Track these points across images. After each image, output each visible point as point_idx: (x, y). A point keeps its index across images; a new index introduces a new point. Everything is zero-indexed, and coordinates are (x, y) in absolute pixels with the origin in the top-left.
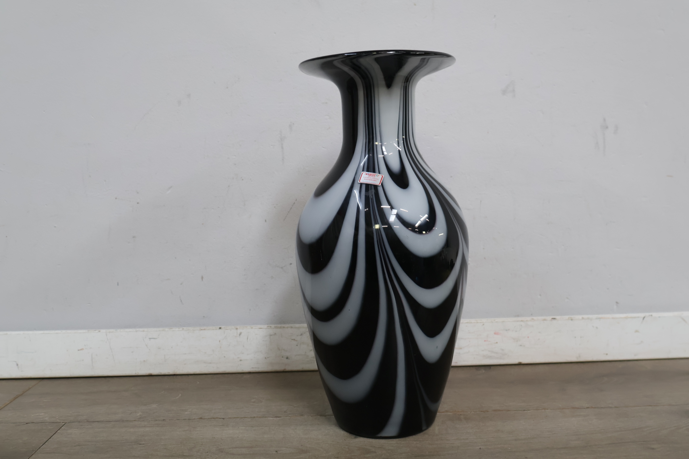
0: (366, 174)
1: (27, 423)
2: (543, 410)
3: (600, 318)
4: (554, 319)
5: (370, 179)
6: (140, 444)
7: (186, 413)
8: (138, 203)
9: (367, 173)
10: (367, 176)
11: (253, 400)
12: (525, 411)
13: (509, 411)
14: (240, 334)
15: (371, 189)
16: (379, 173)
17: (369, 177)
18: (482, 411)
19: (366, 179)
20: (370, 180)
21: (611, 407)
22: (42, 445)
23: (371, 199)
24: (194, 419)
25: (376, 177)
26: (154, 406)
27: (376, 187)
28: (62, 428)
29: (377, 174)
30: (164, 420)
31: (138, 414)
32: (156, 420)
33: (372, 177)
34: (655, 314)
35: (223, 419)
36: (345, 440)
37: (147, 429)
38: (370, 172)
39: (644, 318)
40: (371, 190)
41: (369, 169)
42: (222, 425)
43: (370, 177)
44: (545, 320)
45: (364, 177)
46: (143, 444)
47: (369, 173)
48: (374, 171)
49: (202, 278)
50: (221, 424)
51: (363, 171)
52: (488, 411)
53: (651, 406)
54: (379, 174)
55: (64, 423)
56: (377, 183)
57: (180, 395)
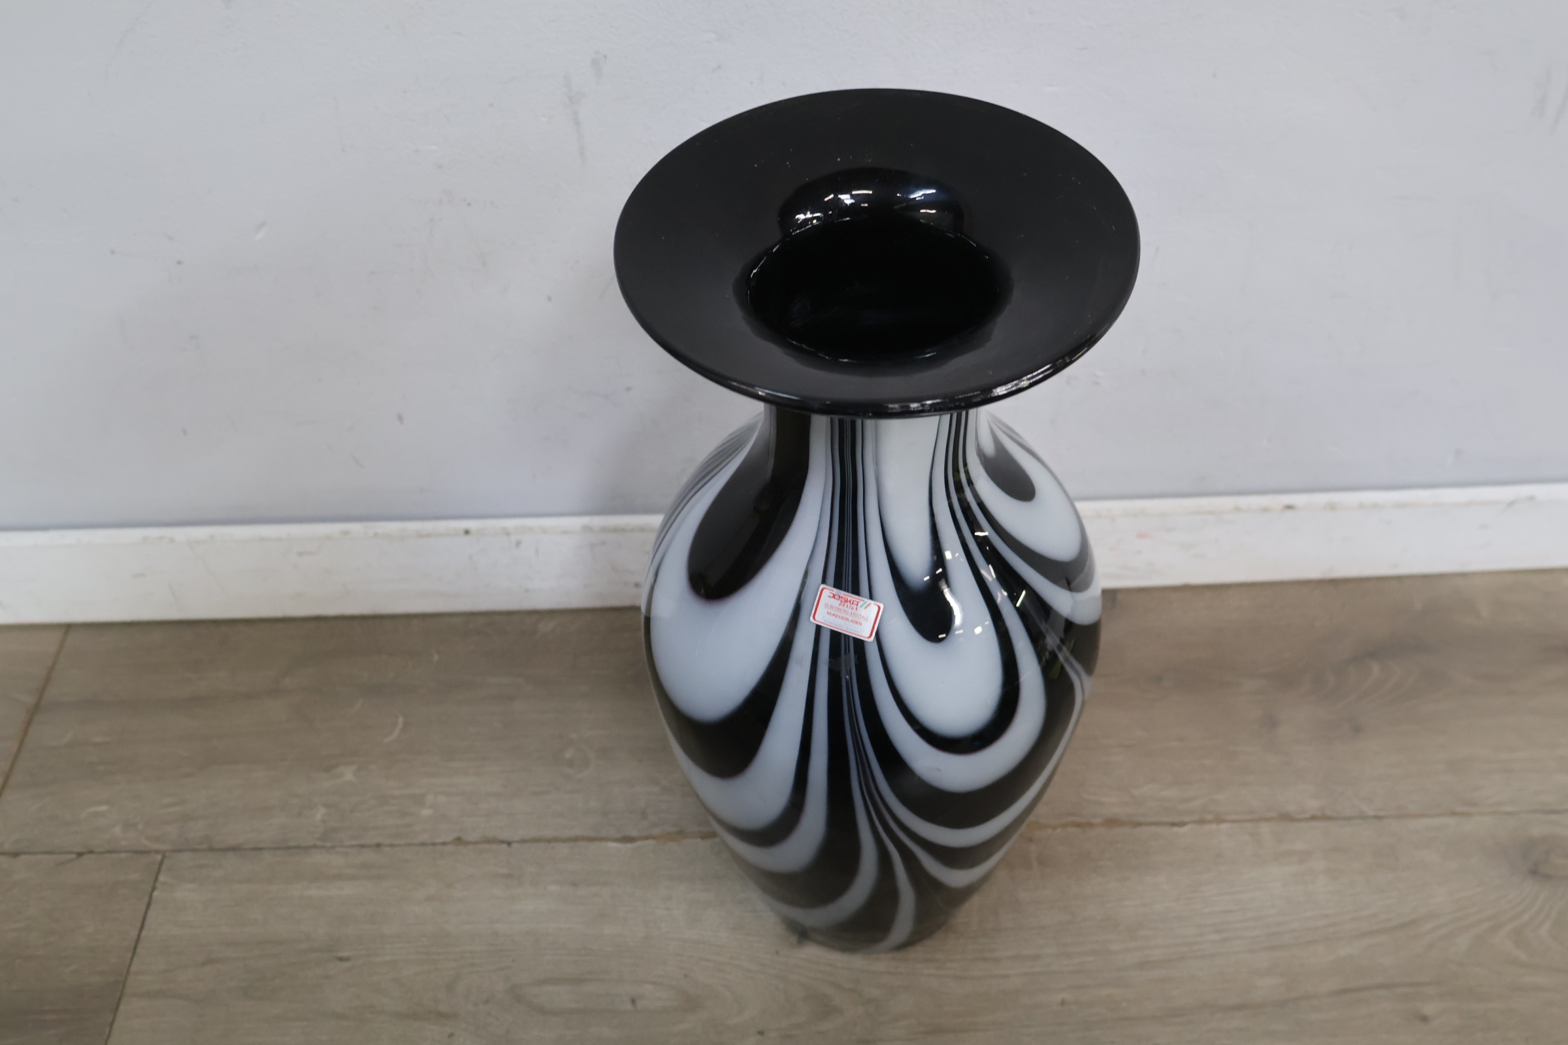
0: (834, 596)
1: (80, 855)
2: (1214, 826)
3: (1402, 506)
4: (1289, 507)
5: (846, 616)
6: (341, 959)
7: (426, 812)
8: (179, 263)
9: (835, 591)
10: (836, 603)
11: (568, 754)
12: (1176, 829)
13: (1139, 824)
14: (518, 544)
15: (847, 651)
16: (871, 598)
17: (841, 607)
18: (1078, 825)
19: (832, 612)
20: (843, 618)
21: (1363, 817)
22: (130, 955)
23: (847, 683)
24: (444, 844)
25: (862, 611)
26: (348, 774)
27: (859, 644)
28: (162, 878)
29: (866, 600)
30: (378, 845)
31: (319, 817)
32: (362, 846)
33: (850, 611)
34: (1540, 491)
35: (509, 844)
36: (777, 953)
37: (348, 890)
38: (845, 591)
39: (1511, 504)
40: (845, 653)
41: (841, 576)
42: (509, 876)
43: (845, 608)
44: (1265, 510)
45: (826, 605)
46: (347, 959)
47: (842, 593)
48: (856, 591)
49: (400, 418)
50: (505, 871)
51: (824, 581)
52: (1090, 825)
53: (1454, 814)
54: (870, 601)
55: (159, 857)
56: (864, 632)
57: (401, 720)
